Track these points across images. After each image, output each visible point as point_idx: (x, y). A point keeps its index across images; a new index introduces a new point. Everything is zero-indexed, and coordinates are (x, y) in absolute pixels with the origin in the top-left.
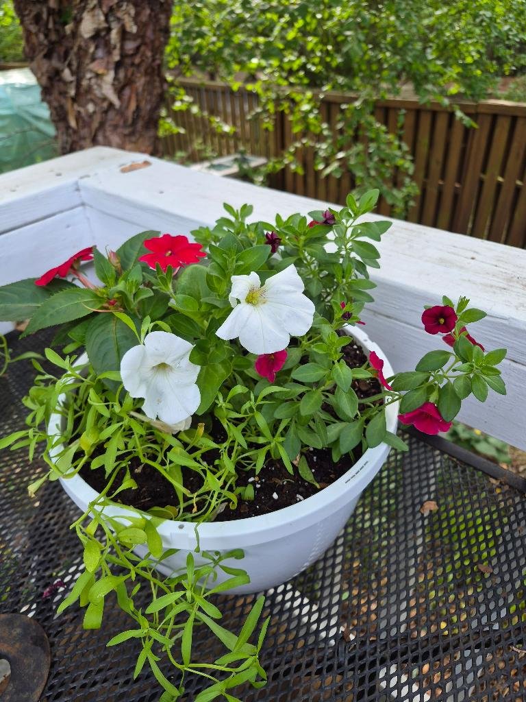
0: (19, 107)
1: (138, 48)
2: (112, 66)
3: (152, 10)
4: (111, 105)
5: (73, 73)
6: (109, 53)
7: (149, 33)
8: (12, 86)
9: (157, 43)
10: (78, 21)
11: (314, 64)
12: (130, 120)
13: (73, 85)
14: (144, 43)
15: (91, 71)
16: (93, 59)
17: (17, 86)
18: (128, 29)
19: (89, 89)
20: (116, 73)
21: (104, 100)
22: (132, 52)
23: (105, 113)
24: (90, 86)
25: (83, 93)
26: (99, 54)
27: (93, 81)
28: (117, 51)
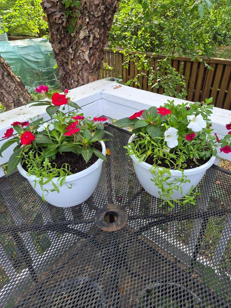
0: (20, 55)
1: (98, 42)
2: (89, 49)
3: (104, 30)
4: (87, 62)
5: (73, 50)
6: (88, 44)
7: (102, 38)
9: (105, 41)
10: (78, 33)
12: (93, 68)
13: (73, 55)
14: (101, 41)
15: (81, 50)
16: (82, 46)
17: (20, 46)
18: (96, 37)
19: (79, 56)
20: (90, 51)
21: (84, 60)
22: (96, 44)
23: (84, 64)
24: (79, 55)
25: (76, 57)
26: (84, 44)
27: (81, 53)
28: (91, 44)
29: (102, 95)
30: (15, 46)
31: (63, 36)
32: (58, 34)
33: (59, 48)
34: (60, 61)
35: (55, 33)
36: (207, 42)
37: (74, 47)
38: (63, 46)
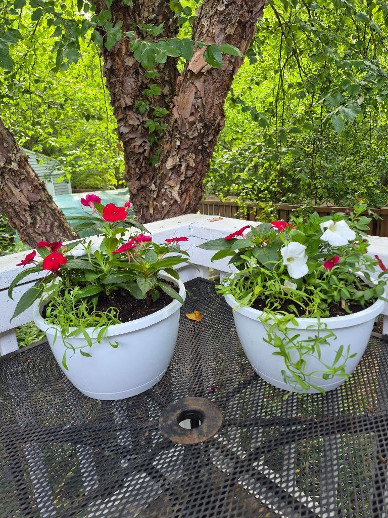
1: (194, 174)
2: (179, 183)
3: (203, 156)
4: (176, 201)
5: (156, 186)
6: (179, 176)
7: (200, 167)
9: (203, 172)
10: (164, 162)
12: (185, 210)
13: (156, 192)
14: (197, 172)
15: (168, 185)
16: (170, 179)
18: (191, 165)
19: (165, 194)
20: (180, 186)
21: (172, 199)
22: (190, 176)
23: (171, 206)
24: (165, 192)
25: (160, 196)
26: (173, 177)
27: (168, 190)
28: (183, 175)
29: (191, 230)
31: (144, 170)
32: (137, 167)
33: (137, 187)
34: (137, 205)
35: (132, 166)
36: (371, 185)
37: (158, 182)
38: (143, 183)
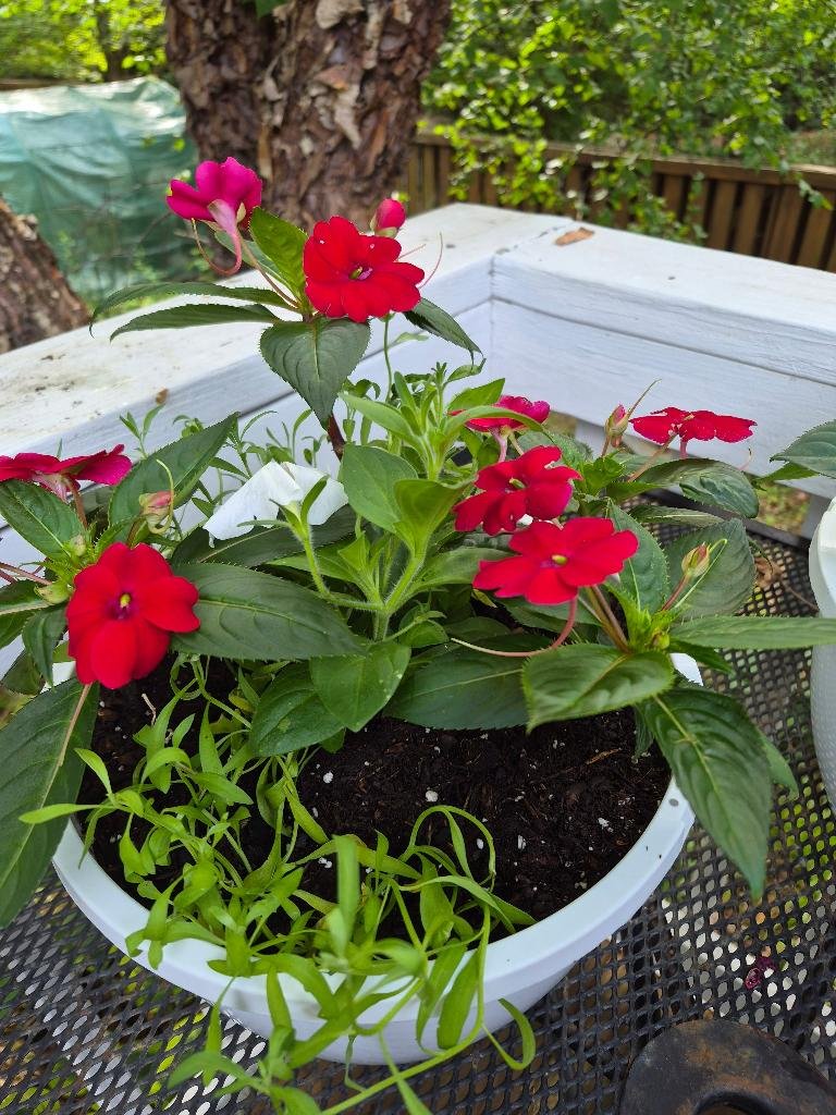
0: (31, 151)
1: (403, 49)
2: (357, 77)
4: (345, 141)
5: (281, 87)
6: (357, 56)
7: (423, 26)
8: (21, 116)
9: (432, 44)
10: (308, 1)
11: (554, 97)
12: (370, 168)
13: (279, 109)
14: (413, 43)
15: (321, 84)
16: (327, 66)
17: (30, 116)
18: (398, 17)
19: (310, 115)
20: (362, 90)
21: (332, 133)
22: (392, 55)
23: (330, 154)
24: (312, 109)
25: (297, 120)
26: (338, 56)
27: (321, 101)
28: (372, 53)
29: (498, 278)
30: (11, 115)
31: (229, 27)
32: (206, 16)
33: (209, 85)
34: (212, 146)
35: (192, 11)
37: (288, 72)
38: (227, 73)
